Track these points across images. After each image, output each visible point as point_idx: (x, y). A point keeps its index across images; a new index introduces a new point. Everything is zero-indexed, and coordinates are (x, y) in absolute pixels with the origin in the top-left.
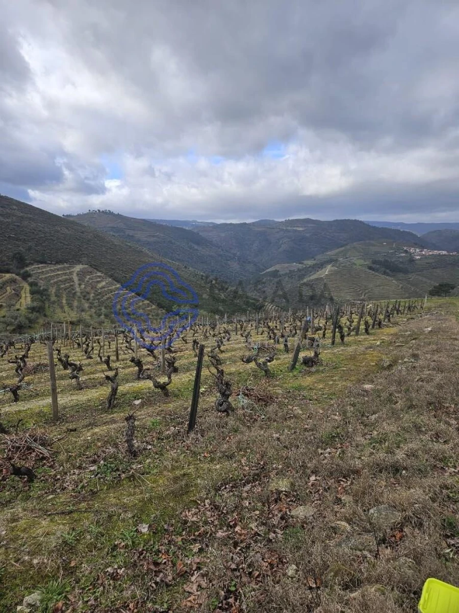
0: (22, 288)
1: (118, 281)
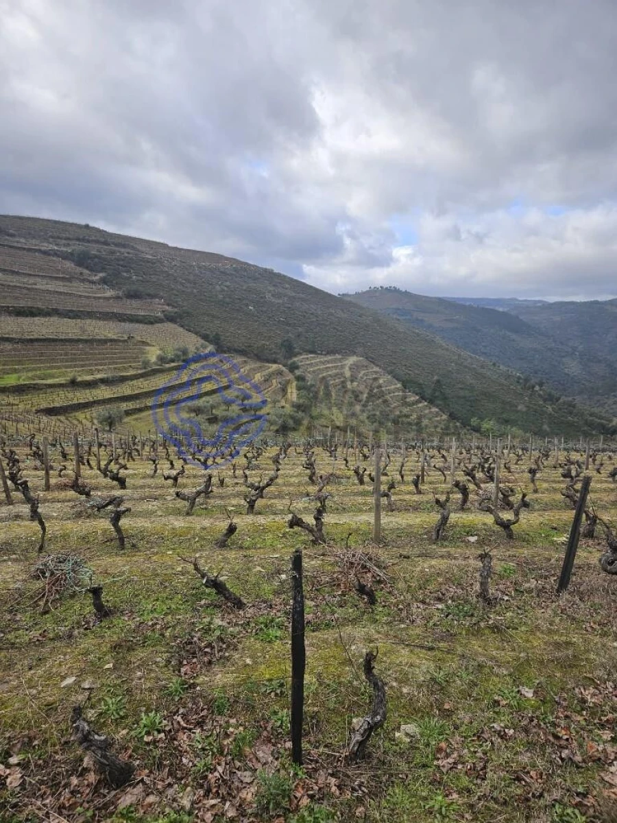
0: (288, 383)
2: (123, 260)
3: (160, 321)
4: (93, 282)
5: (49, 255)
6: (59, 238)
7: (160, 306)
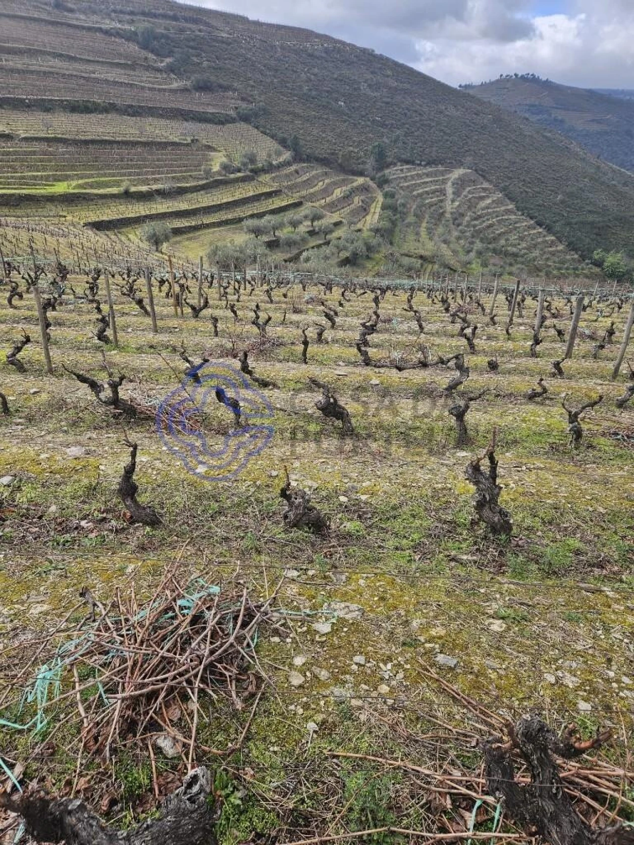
0: (373, 200)
1: (511, 199)
2: (194, 40)
3: (233, 121)
4: (158, 70)
5: (111, 35)
6: (121, 12)
7: (233, 101)
